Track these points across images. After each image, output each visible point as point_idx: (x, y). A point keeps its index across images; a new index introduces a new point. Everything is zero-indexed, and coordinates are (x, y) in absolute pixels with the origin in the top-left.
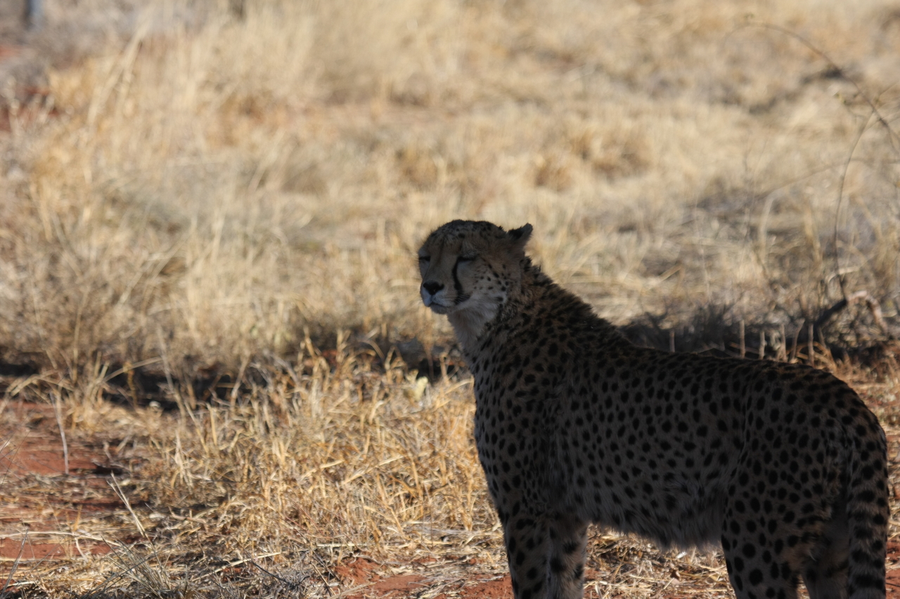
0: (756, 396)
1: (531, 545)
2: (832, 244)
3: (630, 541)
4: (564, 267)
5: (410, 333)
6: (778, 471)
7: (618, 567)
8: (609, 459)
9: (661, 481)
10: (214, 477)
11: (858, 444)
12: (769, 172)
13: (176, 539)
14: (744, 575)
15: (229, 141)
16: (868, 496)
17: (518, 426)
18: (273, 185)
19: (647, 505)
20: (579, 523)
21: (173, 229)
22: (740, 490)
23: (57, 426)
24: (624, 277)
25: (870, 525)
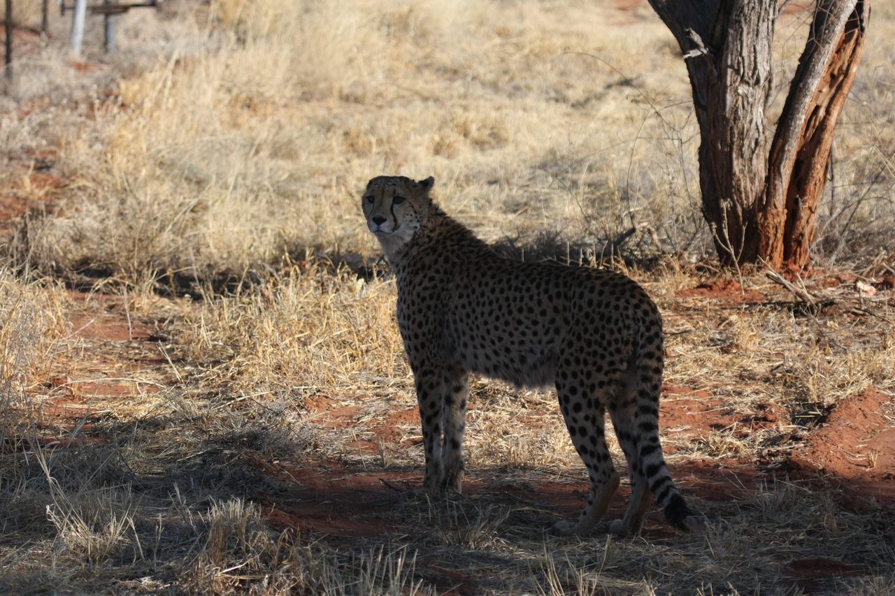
0: (578, 290)
1: (431, 386)
2: (626, 192)
3: (495, 384)
4: (453, 207)
5: (352, 249)
6: (593, 339)
7: (488, 401)
8: (482, 331)
9: (516, 346)
10: (226, 343)
11: (644, 322)
12: (585, 145)
13: (202, 383)
14: (570, 407)
15: (235, 125)
16: (650, 355)
17: (424, 309)
18: (264, 153)
19: (507, 361)
20: (463, 371)
21: (200, 183)
22: (567, 351)
23: (124, 310)
24: (492, 214)
25: (651, 374)
